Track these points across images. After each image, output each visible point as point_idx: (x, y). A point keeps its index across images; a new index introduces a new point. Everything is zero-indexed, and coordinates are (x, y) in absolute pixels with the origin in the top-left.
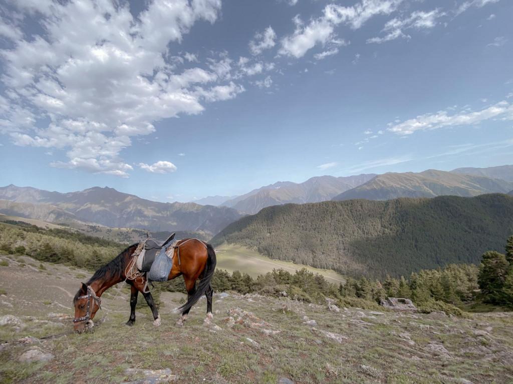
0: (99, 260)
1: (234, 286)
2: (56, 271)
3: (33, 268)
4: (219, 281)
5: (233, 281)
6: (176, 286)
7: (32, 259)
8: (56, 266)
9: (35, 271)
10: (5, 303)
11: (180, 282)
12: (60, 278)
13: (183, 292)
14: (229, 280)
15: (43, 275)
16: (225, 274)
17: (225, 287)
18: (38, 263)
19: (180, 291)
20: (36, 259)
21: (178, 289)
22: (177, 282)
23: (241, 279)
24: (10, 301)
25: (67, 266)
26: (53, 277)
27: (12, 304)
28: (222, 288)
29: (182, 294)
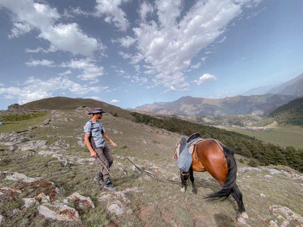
0: (190, 132)
1: (289, 158)
2: (174, 135)
3: (167, 134)
4: (273, 152)
5: (287, 154)
6: (235, 150)
7: (166, 130)
8: (174, 133)
9: (167, 135)
10: (160, 147)
11: (238, 148)
12: (176, 139)
13: (241, 155)
14: (282, 152)
15: (170, 137)
16: (278, 148)
17: (279, 158)
18: (168, 132)
19: (239, 154)
20: (167, 130)
21: (237, 152)
22: (235, 148)
23: (296, 153)
24: (161, 146)
25: (178, 133)
26: (173, 138)
27: (162, 147)
28: (276, 158)
29: (240, 156)
